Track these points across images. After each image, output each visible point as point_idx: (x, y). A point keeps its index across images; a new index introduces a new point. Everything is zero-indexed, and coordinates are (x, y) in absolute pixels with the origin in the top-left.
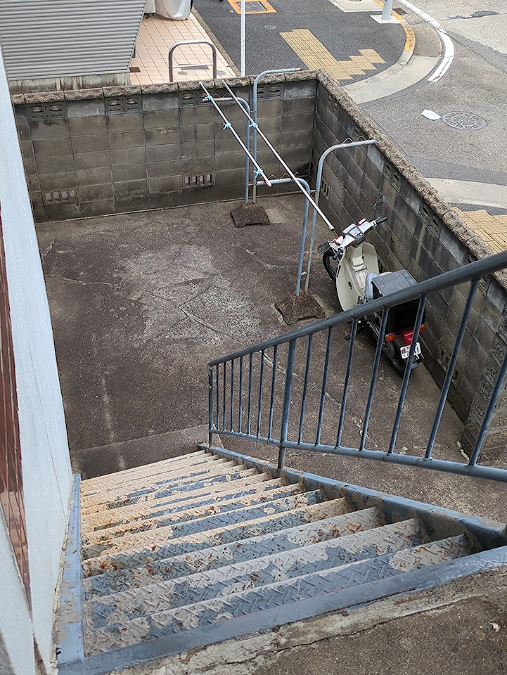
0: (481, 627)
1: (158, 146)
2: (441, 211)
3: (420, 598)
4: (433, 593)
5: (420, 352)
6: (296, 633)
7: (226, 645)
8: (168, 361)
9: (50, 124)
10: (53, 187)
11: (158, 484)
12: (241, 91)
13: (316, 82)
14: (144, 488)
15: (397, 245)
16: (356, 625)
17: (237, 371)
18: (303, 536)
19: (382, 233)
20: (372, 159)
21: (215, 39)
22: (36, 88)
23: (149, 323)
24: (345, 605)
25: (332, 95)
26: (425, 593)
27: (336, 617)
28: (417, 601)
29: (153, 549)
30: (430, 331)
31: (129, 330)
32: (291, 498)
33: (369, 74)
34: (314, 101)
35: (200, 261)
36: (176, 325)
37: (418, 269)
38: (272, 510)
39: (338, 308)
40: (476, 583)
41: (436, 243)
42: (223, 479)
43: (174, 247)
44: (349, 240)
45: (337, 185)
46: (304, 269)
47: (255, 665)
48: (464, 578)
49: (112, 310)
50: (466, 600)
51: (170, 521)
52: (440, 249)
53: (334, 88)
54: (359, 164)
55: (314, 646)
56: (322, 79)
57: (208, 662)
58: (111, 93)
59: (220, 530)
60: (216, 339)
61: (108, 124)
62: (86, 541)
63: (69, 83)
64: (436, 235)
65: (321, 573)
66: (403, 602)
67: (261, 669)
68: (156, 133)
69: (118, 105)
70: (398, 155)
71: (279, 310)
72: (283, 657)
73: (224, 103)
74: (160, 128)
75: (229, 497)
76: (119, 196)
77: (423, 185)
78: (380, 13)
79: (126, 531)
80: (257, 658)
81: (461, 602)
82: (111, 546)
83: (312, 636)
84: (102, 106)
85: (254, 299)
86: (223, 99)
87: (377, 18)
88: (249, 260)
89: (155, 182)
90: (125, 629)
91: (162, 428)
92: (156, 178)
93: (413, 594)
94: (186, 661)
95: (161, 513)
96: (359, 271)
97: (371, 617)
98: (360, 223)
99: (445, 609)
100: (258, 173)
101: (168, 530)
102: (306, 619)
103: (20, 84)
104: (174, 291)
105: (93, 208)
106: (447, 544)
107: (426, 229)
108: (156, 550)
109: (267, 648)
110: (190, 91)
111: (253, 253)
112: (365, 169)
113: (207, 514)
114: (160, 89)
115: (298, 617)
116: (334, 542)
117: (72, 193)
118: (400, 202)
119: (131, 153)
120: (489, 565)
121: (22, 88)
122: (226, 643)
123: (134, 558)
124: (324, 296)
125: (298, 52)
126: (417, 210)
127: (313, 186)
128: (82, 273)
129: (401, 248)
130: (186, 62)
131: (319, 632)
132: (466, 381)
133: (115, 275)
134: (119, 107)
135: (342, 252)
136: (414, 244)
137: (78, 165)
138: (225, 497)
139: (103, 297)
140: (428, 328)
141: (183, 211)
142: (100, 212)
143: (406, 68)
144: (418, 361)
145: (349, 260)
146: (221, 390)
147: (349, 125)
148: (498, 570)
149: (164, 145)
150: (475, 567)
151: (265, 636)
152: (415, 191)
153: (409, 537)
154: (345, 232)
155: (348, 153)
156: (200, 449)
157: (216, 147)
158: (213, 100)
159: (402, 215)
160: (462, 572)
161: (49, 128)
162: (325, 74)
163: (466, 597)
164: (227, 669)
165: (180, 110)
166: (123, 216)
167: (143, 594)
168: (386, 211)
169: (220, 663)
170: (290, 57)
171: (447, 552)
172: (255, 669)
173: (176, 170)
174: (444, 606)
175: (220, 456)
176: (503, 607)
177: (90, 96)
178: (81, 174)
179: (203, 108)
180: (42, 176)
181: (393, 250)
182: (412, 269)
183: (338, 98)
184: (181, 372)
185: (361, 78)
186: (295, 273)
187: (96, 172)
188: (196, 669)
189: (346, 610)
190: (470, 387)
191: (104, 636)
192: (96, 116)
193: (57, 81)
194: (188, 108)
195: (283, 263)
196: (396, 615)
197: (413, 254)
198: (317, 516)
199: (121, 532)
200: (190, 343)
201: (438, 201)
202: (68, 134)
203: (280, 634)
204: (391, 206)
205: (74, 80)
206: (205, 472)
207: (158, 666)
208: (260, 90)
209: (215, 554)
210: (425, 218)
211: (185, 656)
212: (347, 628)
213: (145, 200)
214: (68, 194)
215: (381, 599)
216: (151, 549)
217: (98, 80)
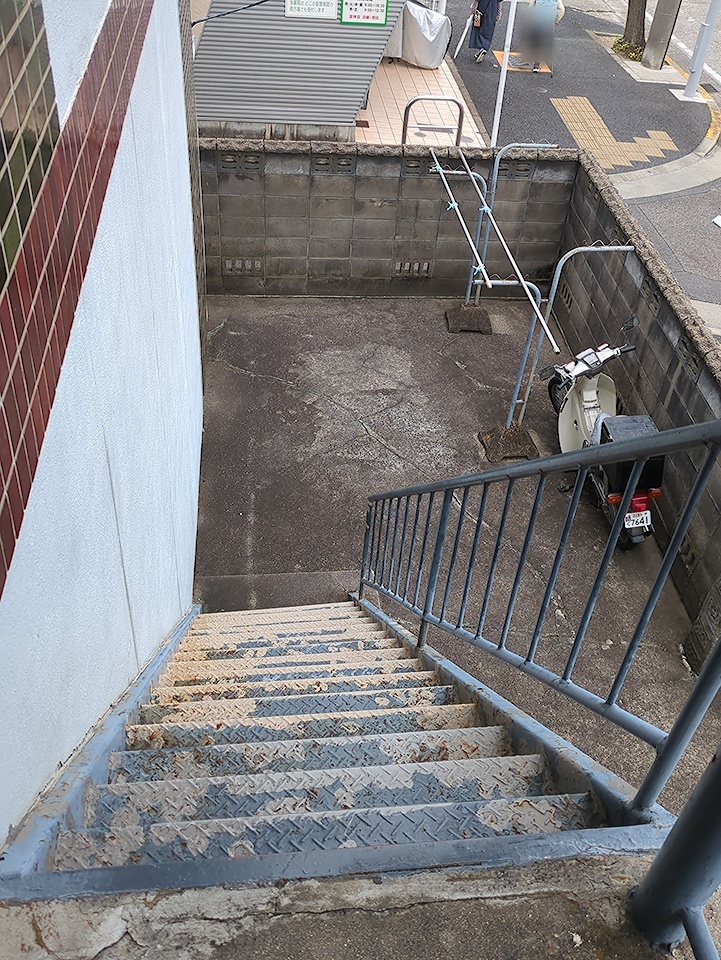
0: (556, 936)
1: (368, 220)
2: (704, 349)
3: (485, 878)
4: (505, 874)
5: (649, 523)
6: (306, 894)
7: (210, 893)
8: (335, 485)
9: (243, 178)
10: (237, 255)
11: (279, 636)
12: (480, 165)
13: (576, 165)
14: (262, 638)
15: (644, 382)
16: (388, 898)
17: (412, 511)
18: (400, 748)
19: (629, 365)
20: (630, 271)
21: (468, 98)
22: (241, 133)
23: (320, 434)
24: (380, 868)
25: (593, 184)
26: (492, 872)
27: (365, 883)
28: (479, 882)
29: (218, 726)
30: (669, 498)
31: (296, 440)
32: (413, 691)
33: (655, 162)
34: (571, 188)
35: (397, 368)
36: (352, 443)
37: (664, 416)
38: (385, 702)
39: (556, 449)
40: (566, 872)
41: (693, 388)
42: (352, 645)
43: (369, 346)
44: (582, 368)
45: (583, 296)
46: (521, 395)
47: (239, 927)
48: (550, 862)
49: (279, 412)
50: (547, 893)
51: (263, 692)
52: (696, 396)
53: (597, 175)
54: (613, 273)
55: (324, 917)
56: (584, 161)
57: (179, 911)
58: (320, 149)
59: (306, 718)
60: (398, 466)
61: (311, 186)
62: (156, 697)
63: (281, 131)
64: (694, 377)
65: (383, 811)
66: (460, 879)
67: (245, 935)
68: (369, 204)
69: (327, 164)
70: (662, 269)
71: (482, 443)
72: (278, 924)
73: (457, 177)
74: (374, 198)
75: (347, 672)
76: (313, 274)
77: (687, 312)
78: (683, 87)
79: (207, 693)
80: (244, 919)
81: (538, 896)
82: (177, 711)
83: (326, 903)
84: (307, 164)
85: (454, 425)
86: (455, 172)
87: (679, 94)
88: (457, 375)
89: (358, 263)
90: (112, 838)
91: (311, 566)
92: (361, 259)
93: (477, 870)
94: (151, 905)
95: (259, 678)
96: (590, 408)
97: (411, 891)
98: (600, 349)
99: (514, 901)
100: (478, 269)
101: (250, 704)
102: (324, 877)
103: (223, 126)
104: (358, 400)
105: (280, 285)
106: (562, 803)
107: (683, 368)
108: (221, 729)
109: (261, 908)
110: (417, 158)
111: (463, 367)
112: (619, 280)
113: (310, 690)
114: (380, 151)
115: (315, 872)
116: (428, 767)
117: (258, 265)
118: (656, 330)
119: (335, 225)
120: (593, 850)
121: (225, 130)
122: (210, 890)
123: (192, 734)
124: (543, 433)
125: (569, 125)
126: (675, 342)
127: (546, 295)
128: (252, 362)
129: (649, 387)
130: (426, 121)
131: (335, 899)
132: (704, 570)
133: (291, 371)
134: (327, 167)
135: (571, 381)
136: (665, 384)
137: (270, 232)
138: (343, 671)
139: (272, 395)
140: (666, 493)
141: (388, 304)
142: (287, 292)
143: (704, 160)
144: (647, 534)
145: (580, 393)
146: (391, 530)
147: (609, 224)
148: (602, 859)
149: (376, 220)
150: (571, 848)
151: (263, 891)
152: (677, 318)
153: (526, 778)
154: (579, 357)
155: (603, 258)
156: (349, 599)
157: (440, 231)
158: (441, 171)
159: (655, 346)
160: (552, 852)
161: (241, 183)
162: (590, 156)
163: (546, 890)
164: (201, 926)
165: (401, 180)
166: (314, 299)
167: (167, 790)
168: (637, 338)
169: (195, 916)
170: (557, 129)
171: (558, 814)
172: (237, 933)
173: (386, 252)
174: (514, 896)
175: (367, 614)
176: (594, 913)
177: (294, 150)
178: (272, 243)
179: (430, 181)
180: (224, 239)
181: (638, 388)
182: (657, 417)
183: (600, 188)
184: (347, 501)
185: (645, 165)
186: (509, 400)
187: (290, 243)
188: (161, 918)
189: (381, 875)
190: (708, 578)
191: (84, 841)
192: (298, 175)
193: (268, 128)
194: (411, 178)
195: (498, 385)
196: (445, 896)
197: (662, 397)
198: (433, 722)
199: (200, 693)
200: (365, 466)
201: (703, 336)
202: (262, 192)
203: (284, 892)
204: (645, 332)
205: (288, 128)
206: (340, 632)
207: (115, 904)
208: (504, 166)
209: (282, 750)
210: (683, 354)
211: (152, 898)
212: (375, 901)
213: (344, 284)
214: (253, 263)
215: (432, 869)
216: (215, 727)
217: (316, 132)
